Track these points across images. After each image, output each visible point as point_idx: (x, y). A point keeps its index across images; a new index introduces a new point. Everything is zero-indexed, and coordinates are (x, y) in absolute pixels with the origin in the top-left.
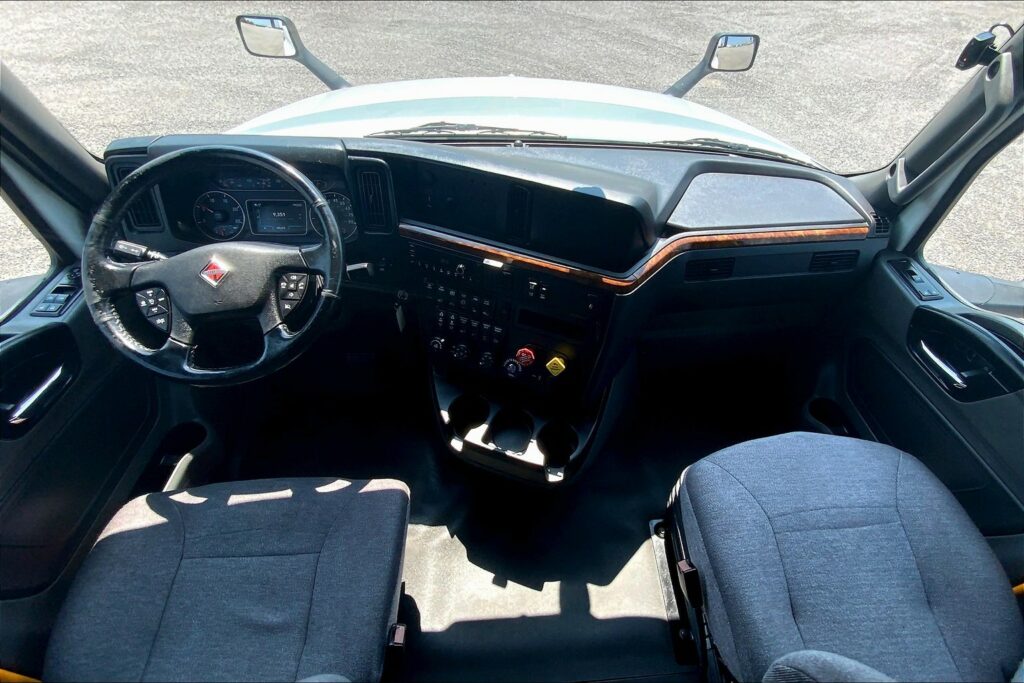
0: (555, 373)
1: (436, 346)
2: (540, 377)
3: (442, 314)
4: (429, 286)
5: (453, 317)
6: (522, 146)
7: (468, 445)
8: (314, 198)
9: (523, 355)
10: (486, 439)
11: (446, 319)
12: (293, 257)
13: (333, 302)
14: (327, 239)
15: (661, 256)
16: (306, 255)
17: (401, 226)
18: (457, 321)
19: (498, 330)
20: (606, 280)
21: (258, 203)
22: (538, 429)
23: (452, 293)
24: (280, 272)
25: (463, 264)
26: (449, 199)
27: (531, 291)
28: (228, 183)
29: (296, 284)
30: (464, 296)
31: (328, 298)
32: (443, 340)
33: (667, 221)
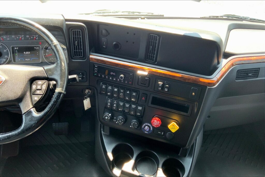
0: (173, 131)
1: (106, 118)
2: (163, 133)
3: (109, 101)
4: (104, 87)
5: (115, 102)
6: (145, 19)
7: (123, 172)
8: (52, 41)
9: (155, 121)
10: (135, 167)
11: (112, 104)
14: (59, 62)
15: (227, 67)
16: (47, 71)
17: (91, 56)
18: (118, 105)
19: (140, 108)
20: (202, 80)
21: (16, 47)
22: (162, 161)
23: (116, 90)
25: (123, 74)
26: (114, 43)
27: (160, 87)
29: (41, 86)
30: (122, 91)
32: (110, 115)
33: (224, 51)
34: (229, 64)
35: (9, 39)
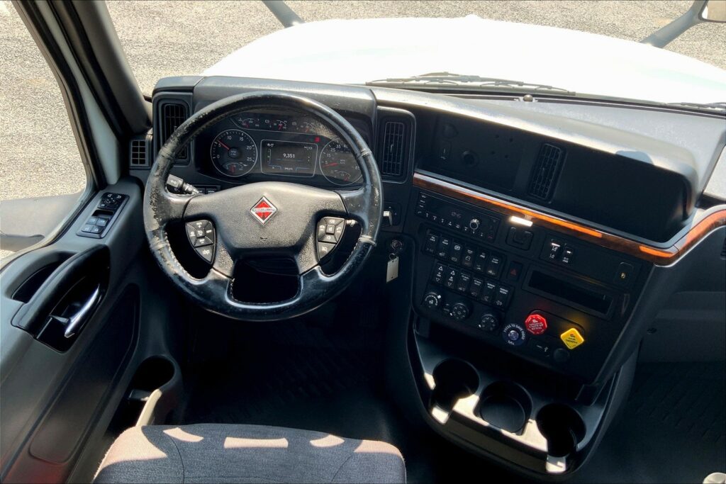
0: (571, 346)
1: (431, 302)
2: (546, 349)
3: (441, 268)
4: (433, 239)
5: (453, 273)
6: (532, 101)
7: (455, 417)
9: (534, 321)
10: (478, 410)
11: (446, 275)
12: (334, 202)
13: (371, 247)
15: (703, 228)
16: (345, 202)
17: (416, 176)
18: (457, 278)
19: (503, 291)
20: (643, 249)
21: (270, 143)
22: (537, 407)
23: (457, 248)
24: (320, 216)
25: (478, 219)
26: (465, 153)
27: (553, 253)
28: (247, 122)
29: (334, 228)
30: (470, 252)
31: (368, 244)
32: (439, 297)
33: (703, 191)
34: (710, 221)
35: (258, 125)
